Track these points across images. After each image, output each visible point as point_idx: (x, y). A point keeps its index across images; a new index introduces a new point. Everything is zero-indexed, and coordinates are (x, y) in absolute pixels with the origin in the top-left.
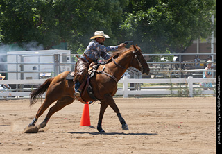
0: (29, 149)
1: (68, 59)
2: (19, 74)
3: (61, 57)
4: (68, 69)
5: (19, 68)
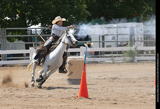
0: (115, 103)
4: (141, 38)
5: (101, 38)
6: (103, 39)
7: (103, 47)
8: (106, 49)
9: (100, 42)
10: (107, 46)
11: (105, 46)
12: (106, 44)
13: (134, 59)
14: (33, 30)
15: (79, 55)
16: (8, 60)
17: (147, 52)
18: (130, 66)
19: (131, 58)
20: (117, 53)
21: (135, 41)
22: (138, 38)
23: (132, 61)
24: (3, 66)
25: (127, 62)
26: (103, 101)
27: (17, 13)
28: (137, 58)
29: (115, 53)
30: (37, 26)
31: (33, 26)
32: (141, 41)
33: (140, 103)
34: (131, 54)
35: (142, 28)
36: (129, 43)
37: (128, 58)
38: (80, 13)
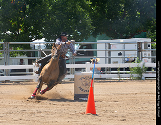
0: (124, 120)
1: (149, 46)
2: (107, 59)
3: (143, 44)
4: (149, 55)
5: (107, 54)
6: (110, 55)
7: (110, 63)
8: (112, 66)
9: (106, 58)
10: (114, 63)
11: (112, 62)
12: (112, 60)
13: (141, 76)
14: (36, 45)
16: (11, 75)
18: (138, 83)
19: (138, 75)
20: (124, 69)
21: (142, 57)
22: (146, 54)
23: (140, 79)
24: (6, 81)
25: (135, 79)
26: (111, 118)
27: (20, 27)
28: (145, 75)
29: (121, 69)
30: (40, 41)
31: (37, 41)
32: (149, 58)
33: (150, 120)
34: (139, 71)
35: (150, 44)
36: (136, 59)
37: (135, 75)
38: (85, 29)
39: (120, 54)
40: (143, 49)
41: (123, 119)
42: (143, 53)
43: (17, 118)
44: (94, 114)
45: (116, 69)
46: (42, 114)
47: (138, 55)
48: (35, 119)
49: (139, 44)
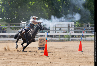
1: (73, 25)
4: (73, 29)
5: (55, 29)
6: (56, 29)
7: (55, 33)
8: (56, 34)
9: (54, 30)
10: (57, 33)
12: (57, 32)
14: (23, 24)
15: (44, 36)
16: (11, 38)
17: (76, 36)
21: (70, 31)
22: (71, 29)
23: (69, 40)
24: (9, 40)
28: (71, 39)
29: (61, 36)
30: (25, 22)
31: (23, 22)
32: (73, 31)
34: (68, 37)
37: (67, 39)
39: (60, 29)
40: (70, 27)
41: (60, 58)
42: (70, 29)
43: (12, 58)
44: (47, 56)
45: (58, 36)
46: (24, 56)
47: (68, 30)
48: (20, 58)
49: (69, 25)
